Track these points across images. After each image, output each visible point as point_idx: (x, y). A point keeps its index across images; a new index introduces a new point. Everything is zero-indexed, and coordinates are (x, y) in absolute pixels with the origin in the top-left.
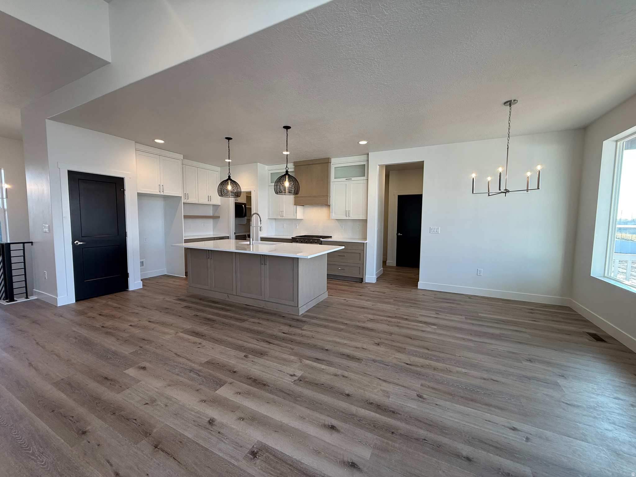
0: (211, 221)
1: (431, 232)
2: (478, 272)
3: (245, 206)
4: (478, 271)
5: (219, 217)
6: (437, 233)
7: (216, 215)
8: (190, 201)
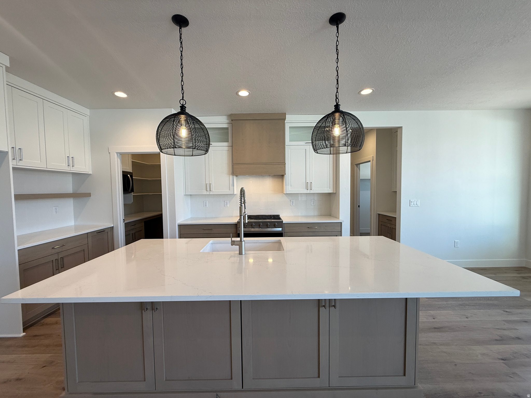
0: (70, 204)
1: (411, 205)
2: (456, 244)
3: (132, 176)
4: (456, 242)
5: (89, 195)
6: (417, 206)
7: (82, 190)
8: (26, 163)
